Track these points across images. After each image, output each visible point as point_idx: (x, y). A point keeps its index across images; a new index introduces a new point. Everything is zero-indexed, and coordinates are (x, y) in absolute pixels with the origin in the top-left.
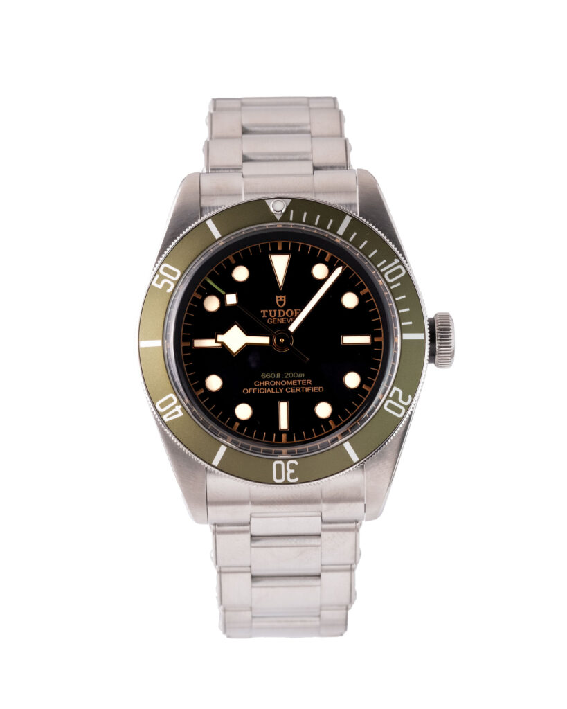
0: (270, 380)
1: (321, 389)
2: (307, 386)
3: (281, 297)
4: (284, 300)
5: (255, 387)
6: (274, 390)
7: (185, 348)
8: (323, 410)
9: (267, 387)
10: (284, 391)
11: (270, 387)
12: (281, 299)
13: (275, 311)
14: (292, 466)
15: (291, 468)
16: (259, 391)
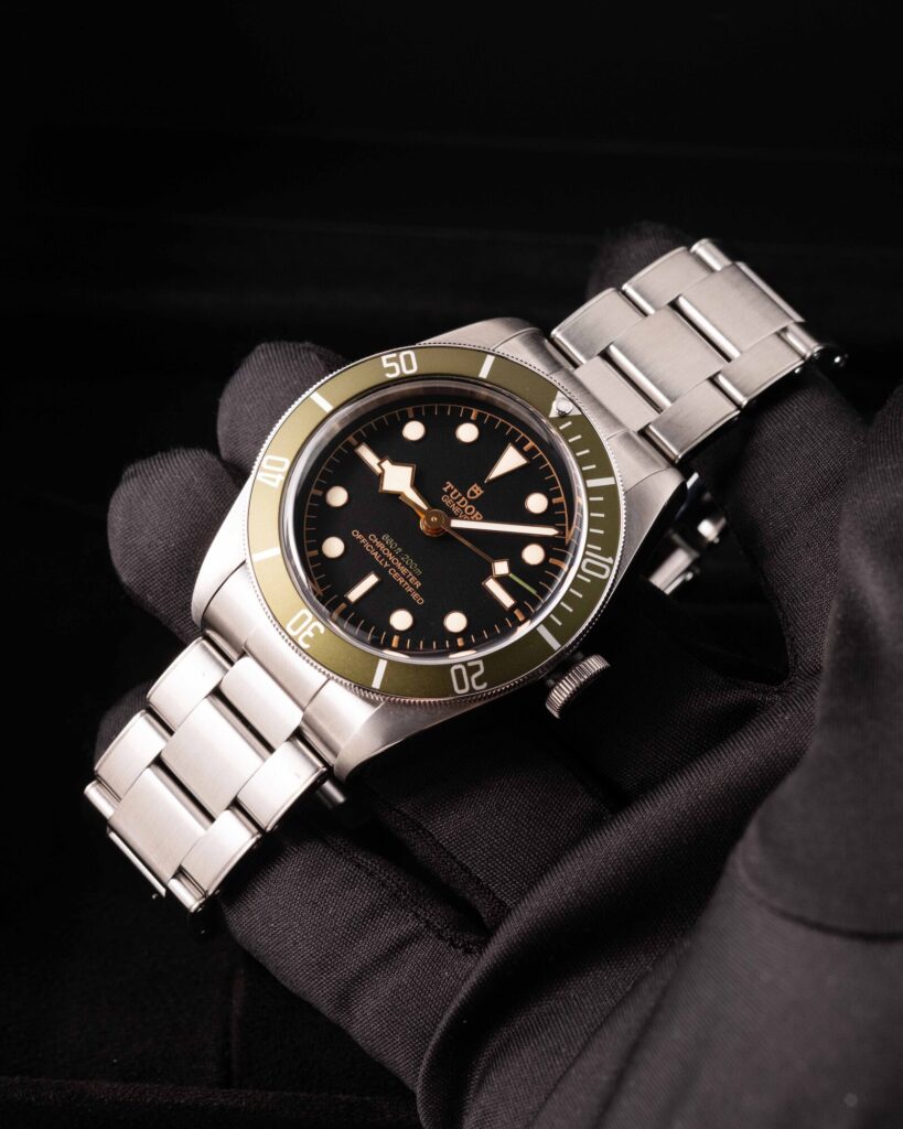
0: (387, 546)
1: (420, 601)
2: (412, 585)
3: (478, 488)
4: (478, 495)
5: (367, 538)
6: (380, 559)
7: (348, 443)
8: (401, 620)
9: (378, 550)
10: (388, 568)
11: (380, 553)
12: (477, 490)
13: (460, 494)
14: (316, 630)
15: (312, 631)
16: (367, 546)
